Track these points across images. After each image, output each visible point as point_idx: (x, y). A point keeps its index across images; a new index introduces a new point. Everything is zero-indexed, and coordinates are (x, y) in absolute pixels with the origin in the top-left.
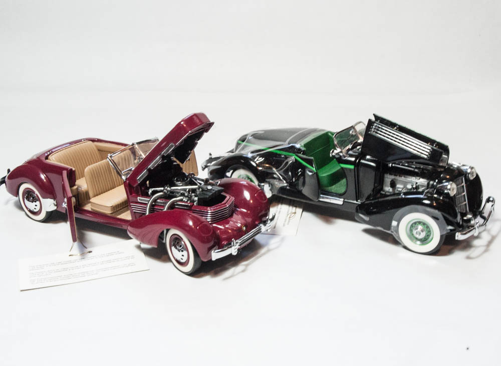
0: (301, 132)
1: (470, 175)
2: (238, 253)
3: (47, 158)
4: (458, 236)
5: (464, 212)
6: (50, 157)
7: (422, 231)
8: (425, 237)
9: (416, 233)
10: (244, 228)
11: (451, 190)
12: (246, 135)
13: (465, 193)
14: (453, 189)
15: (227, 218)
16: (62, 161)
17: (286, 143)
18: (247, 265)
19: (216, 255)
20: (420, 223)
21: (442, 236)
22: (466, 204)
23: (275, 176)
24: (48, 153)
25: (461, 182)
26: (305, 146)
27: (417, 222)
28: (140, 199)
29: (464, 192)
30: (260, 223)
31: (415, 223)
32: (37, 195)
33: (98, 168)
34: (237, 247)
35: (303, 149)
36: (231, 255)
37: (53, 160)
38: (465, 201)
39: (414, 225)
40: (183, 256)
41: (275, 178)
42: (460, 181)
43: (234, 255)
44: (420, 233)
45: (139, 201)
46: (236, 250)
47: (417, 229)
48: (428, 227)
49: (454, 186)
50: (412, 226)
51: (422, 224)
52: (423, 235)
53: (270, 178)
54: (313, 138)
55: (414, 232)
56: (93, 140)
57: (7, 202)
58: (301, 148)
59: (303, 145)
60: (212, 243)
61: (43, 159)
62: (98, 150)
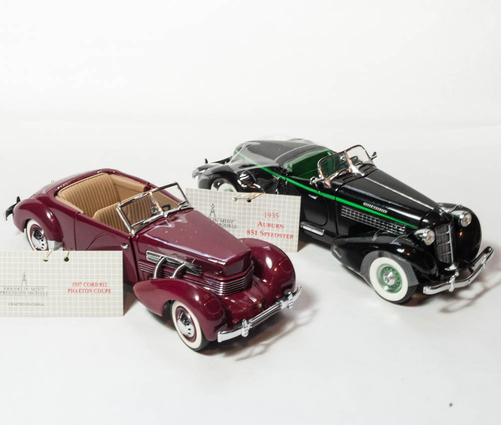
1: (461, 221)
2: (249, 335)
3: (56, 194)
4: (426, 290)
5: (447, 262)
6: (59, 193)
7: (392, 278)
8: (394, 284)
9: (386, 278)
10: (260, 305)
11: (427, 238)
13: (450, 242)
14: (430, 238)
15: (242, 290)
19: (222, 337)
20: (390, 268)
21: (409, 288)
22: (450, 254)
24: (58, 188)
25: (445, 230)
26: (292, 167)
28: (149, 258)
29: (449, 240)
30: (280, 298)
34: (249, 327)
35: (290, 170)
36: (240, 336)
37: (62, 197)
38: (450, 251)
39: (386, 269)
40: (189, 329)
42: (445, 228)
43: (243, 337)
44: (389, 280)
45: (148, 260)
46: (247, 331)
47: (387, 275)
49: (432, 234)
50: (383, 270)
51: (395, 272)
52: (392, 282)
55: (384, 277)
56: (109, 172)
58: (288, 169)
59: (290, 166)
60: (220, 321)
61: (51, 196)
62: (115, 184)
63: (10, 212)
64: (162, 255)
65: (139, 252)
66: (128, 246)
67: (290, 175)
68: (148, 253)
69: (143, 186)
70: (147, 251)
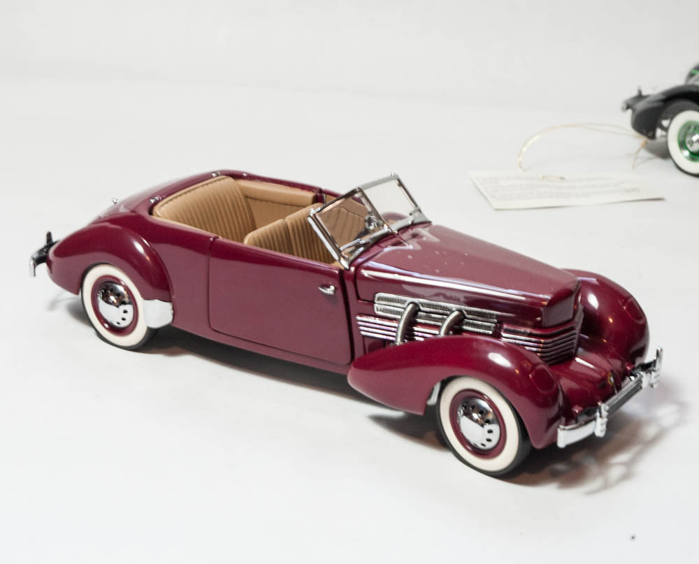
3: (151, 211)
6: (157, 210)
10: (612, 380)
16: (181, 219)
18: (629, 465)
19: (566, 437)
24: (152, 201)
28: (380, 309)
32: (127, 289)
33: (268, 237)
36: (593, 435)
37: (164, 215)
45: (379, 312)
46: (603, 426)
57: (53, 305)
62: (246, 197)
63: (41, 259)
64: (410, 299)
65: (358, 298)
66: (336, 289)
68: (379, 299)
69: (310, 195)
70: (377, 295)
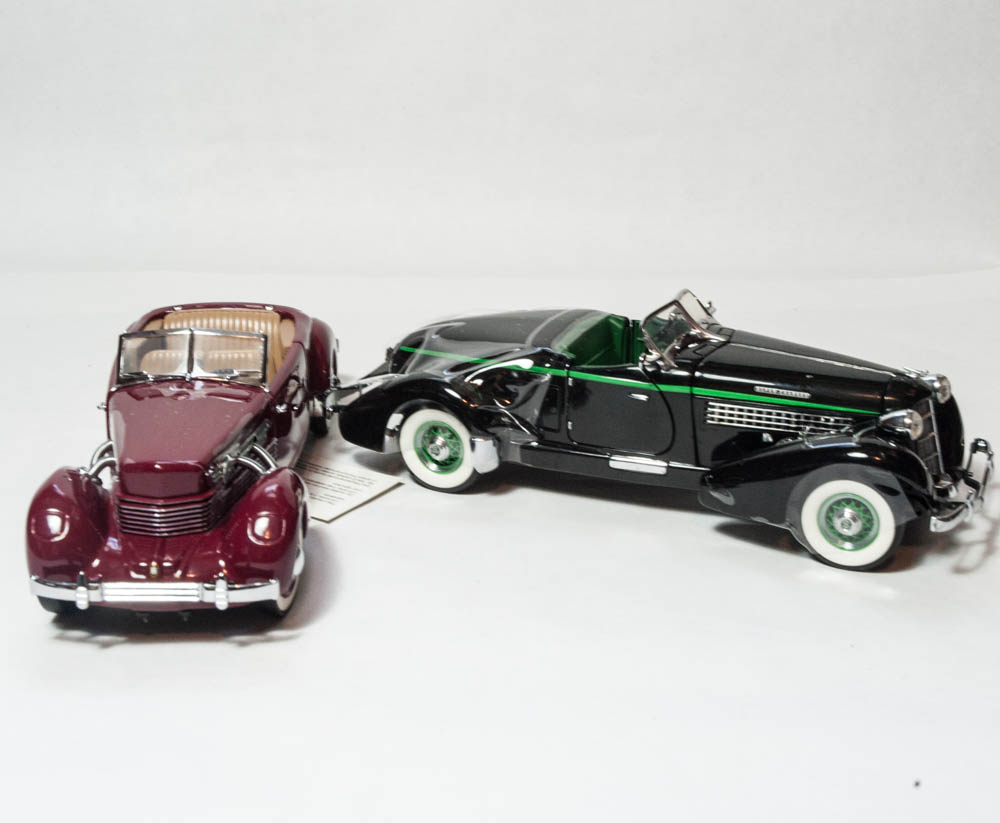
0: (552, 318)
1: (939, 394)
4: (935, 525)
5: (937, 473)
7: (854, 519)
8: (860, 532)
9: (842, 524)
11: (913, 426)
12: (423, 332)
13: (935, 432)
14: (916, 425)
17: (526, 345)
20: (848, 501)
21: (898, 529)
22: (937, 457)
23: (505, 419)
25: (927, 408)
26: (571, 349)
27: (843, 500)
29: (933, 429)
31: (838, 503)
35: (570, 356)
38: (936, 450)
39: (833, 509)
41: (504, 425)
42: (924, 406)
44: (850, 525)
47: (841, 516)
48: (867, 511)
49: (918, 418)
50: (831, 509)
51: (853, 503)
52: (855, 529)
53: (494, 426)
54: (583, 330)
55: (837, 523)
58: (565, 354)
59: (565, 347)
67: (574, 364)
